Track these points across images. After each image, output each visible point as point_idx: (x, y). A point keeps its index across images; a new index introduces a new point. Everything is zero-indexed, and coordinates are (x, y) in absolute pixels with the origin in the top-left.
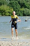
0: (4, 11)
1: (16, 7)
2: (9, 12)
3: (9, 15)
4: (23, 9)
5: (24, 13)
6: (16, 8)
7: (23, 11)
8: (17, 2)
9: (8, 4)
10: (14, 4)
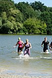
0: (32, 27)
1: (51, 20)
6: (51, 23)
9: (38, 16)
10: (48, 17)
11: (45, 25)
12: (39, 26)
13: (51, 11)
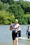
0: (2, 19)
1: (18, 12)
2: (9, 20)
3: (10, 24)
4: (27, 15)
5: (29, 21)
6: (19, 14)
7: (28, 18)
8: (19, 5)
9: (7, 9)
10: (16, 9)
11: (13, 17)
12: (8, 18)
13: (18, 4)
